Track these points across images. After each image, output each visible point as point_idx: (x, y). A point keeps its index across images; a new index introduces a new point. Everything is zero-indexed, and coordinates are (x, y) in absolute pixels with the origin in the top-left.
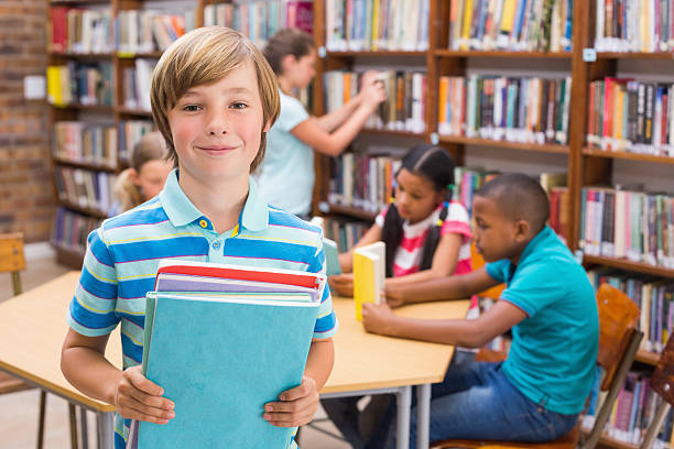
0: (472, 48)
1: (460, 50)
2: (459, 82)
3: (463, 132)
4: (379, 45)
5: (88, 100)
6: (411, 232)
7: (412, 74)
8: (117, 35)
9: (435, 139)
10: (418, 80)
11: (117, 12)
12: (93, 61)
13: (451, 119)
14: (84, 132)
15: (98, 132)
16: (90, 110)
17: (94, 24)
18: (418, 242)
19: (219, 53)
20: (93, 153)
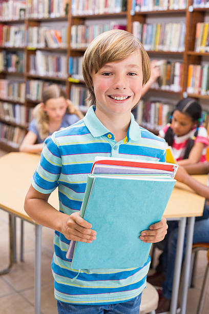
0: (206, 52)
1: (200, 52)
2: (199, 68)
3: (200, 92)
4: (159, 48)
5: (12, 69)
6: (178, 140)
7: (175, 63)
8: (28, 39)
9: (185, 95)
10: (178, 66)
11: (27, 28)
12: (14, 51)
13: (194, 85)
14: (9, 85)
15: (16, 86)
16: (12, 74)
17: (16, 33)
18: (182, 145)
19: (123, 45)
20: (13, 95)
